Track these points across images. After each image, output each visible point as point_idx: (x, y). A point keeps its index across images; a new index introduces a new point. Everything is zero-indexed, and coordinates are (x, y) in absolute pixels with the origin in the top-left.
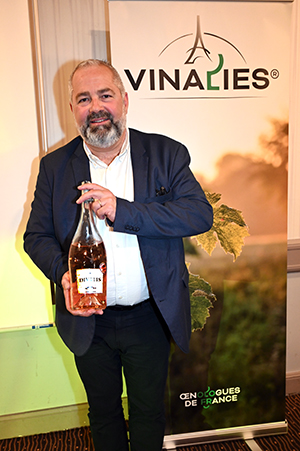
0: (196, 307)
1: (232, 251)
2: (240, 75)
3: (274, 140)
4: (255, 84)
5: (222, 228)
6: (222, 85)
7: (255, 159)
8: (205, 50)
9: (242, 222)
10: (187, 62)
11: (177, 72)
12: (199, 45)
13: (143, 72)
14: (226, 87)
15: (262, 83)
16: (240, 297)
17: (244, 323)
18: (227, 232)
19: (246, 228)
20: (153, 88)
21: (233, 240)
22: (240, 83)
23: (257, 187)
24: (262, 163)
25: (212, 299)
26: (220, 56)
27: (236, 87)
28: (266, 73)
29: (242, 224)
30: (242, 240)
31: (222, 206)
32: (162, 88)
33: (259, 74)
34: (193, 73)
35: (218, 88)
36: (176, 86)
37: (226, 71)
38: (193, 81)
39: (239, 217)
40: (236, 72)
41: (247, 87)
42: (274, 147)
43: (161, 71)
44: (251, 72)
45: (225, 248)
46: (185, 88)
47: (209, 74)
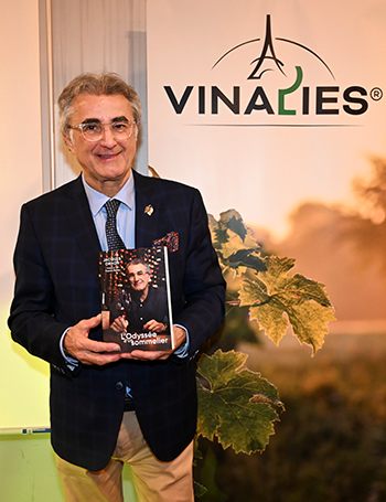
0: (255, 418)
1: (311, 341)
2: (325, 95)
3: (374, 186)
4: (347, 108)
5: (295, 307)
6: (300, 109)
7: (346, 211)
8: (277, 61)
9: (326, 300)
10: (251, 77)
11: (237, 90)
12: (269, 53)
13: (189, 89)
14: (306, 111)
15: (358, 106)
16: (320, 408)
17: (325, 448)
18: (303, 314)
19: (331, 309)
20: (202, 110)
21: (312, 325)
22: (325, 106)
23: (348, 251)
24: (355, 218)
25: (279, 409)
26: (299, 69)
27: (320, 111)
28: (363, 92)
29: (325, 303)
30: (325, 326)
31: (297, 276)
32: (215, 111)
33: (354, 95)
34: (259, 91)
35: (293, 113)
36: (235, 108)
37: (306, 90)
38: (259, 102)
39: (321, 292)
40: (320, 90)
41: (336, 112)
42: (375, 196)
43: (215, 89)
44: (342, 91)
45: (300, 336)
46: (248, 112)
47: (282, 93)
